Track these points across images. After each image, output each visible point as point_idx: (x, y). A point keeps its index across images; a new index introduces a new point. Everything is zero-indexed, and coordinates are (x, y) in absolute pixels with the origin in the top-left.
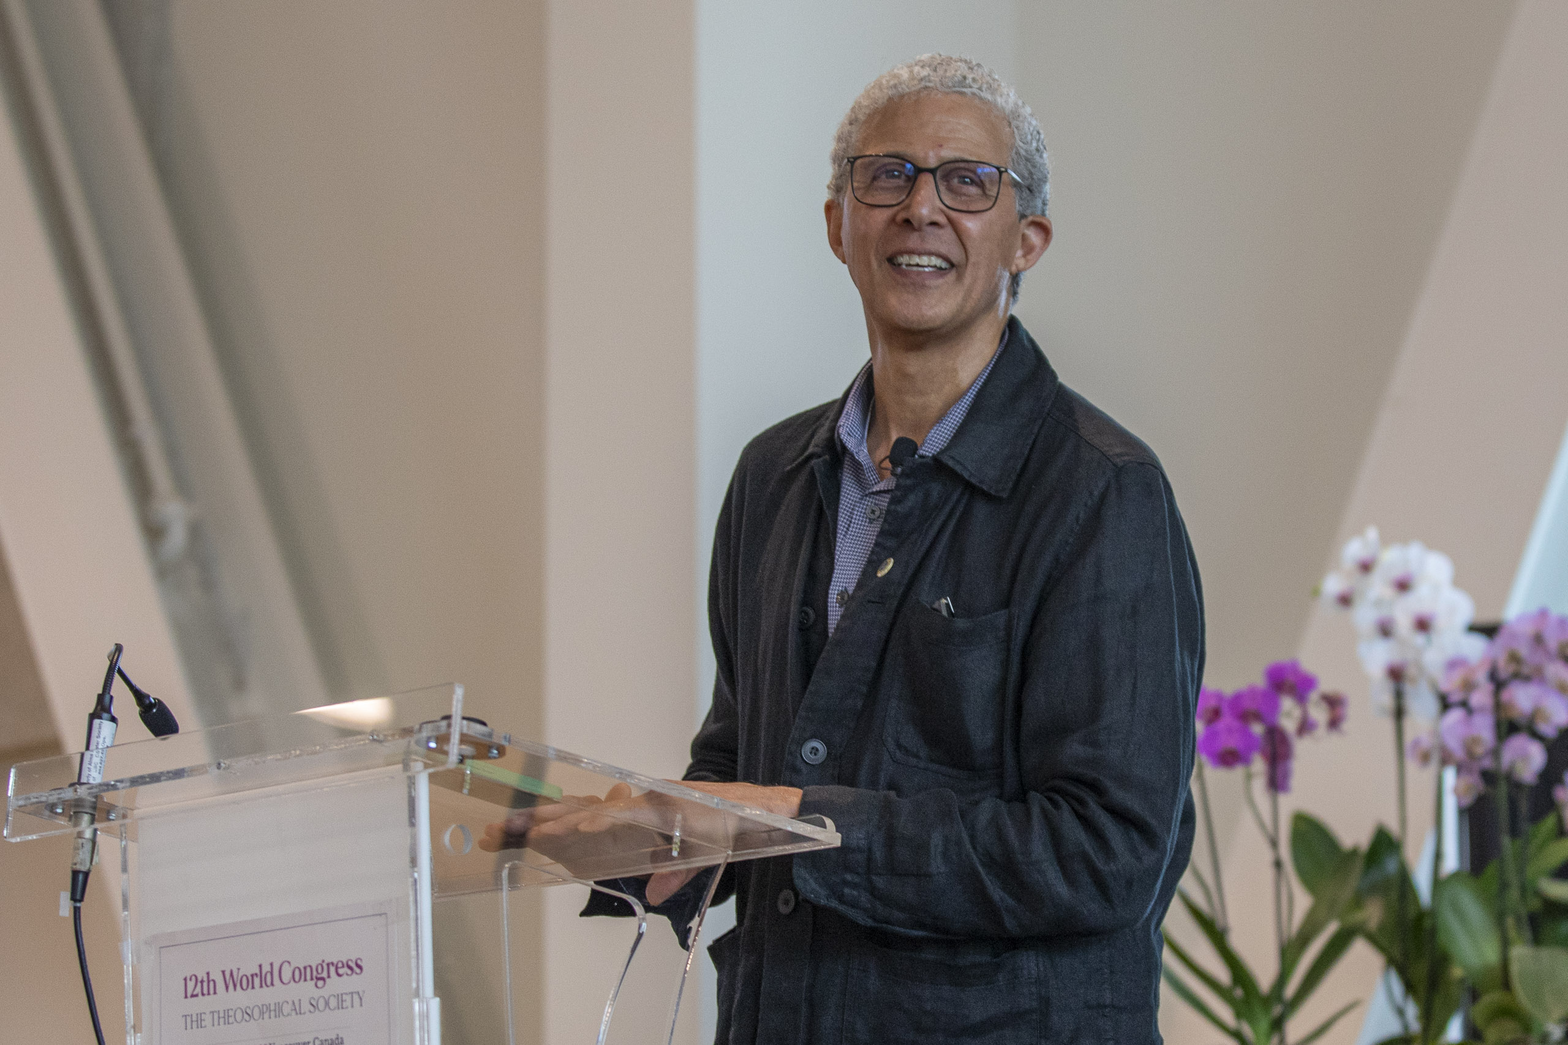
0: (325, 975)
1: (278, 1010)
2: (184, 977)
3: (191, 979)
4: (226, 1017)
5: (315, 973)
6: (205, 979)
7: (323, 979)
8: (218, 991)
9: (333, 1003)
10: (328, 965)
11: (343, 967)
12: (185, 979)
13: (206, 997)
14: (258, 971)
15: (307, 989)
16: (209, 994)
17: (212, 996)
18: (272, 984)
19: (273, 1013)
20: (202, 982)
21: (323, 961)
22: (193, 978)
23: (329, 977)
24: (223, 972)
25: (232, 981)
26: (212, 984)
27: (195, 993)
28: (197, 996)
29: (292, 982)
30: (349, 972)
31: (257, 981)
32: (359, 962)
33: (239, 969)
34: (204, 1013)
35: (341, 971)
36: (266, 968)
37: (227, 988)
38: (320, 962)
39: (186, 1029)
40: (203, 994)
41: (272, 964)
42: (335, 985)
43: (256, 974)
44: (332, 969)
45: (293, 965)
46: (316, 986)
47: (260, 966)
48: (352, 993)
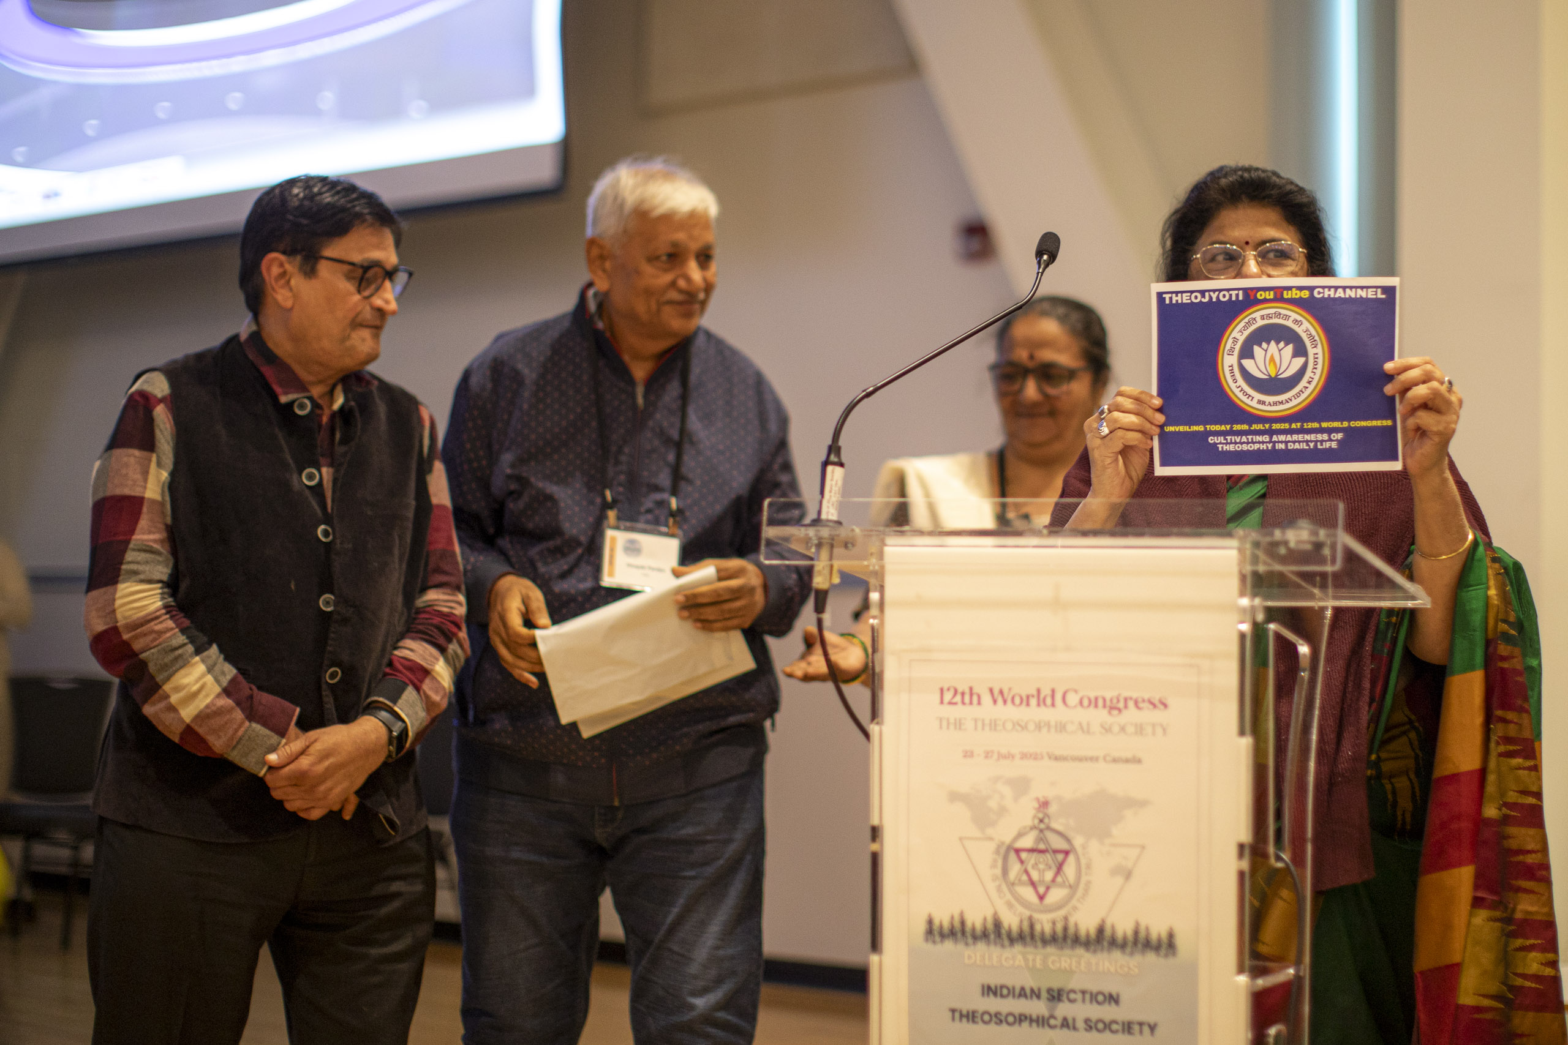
0: (1121, 705)
1: (1061, 727)
2: (940, 686)
3: (948, 689)
4: (994, 725)
5: (1108, 703)
6: (967, 691)
7: (1120, 710)
8: (983, 700)
9: (1131, 729)
10: (1126, 700)
11: (1144, 701)
12: (942, 690)
13: (968, 708)
14: (1035, 693)
15: (1100, 715)
16: (971, 703)
17: (975, 707)
18: (1053, 705)
19: (1053, 730)
20: (963, 694)
21: (1119, 695)
22: (952, 692)
23: (1126, 707)
24: (991, 690)
25: (999, 696)
26: (975, 698)
27: (955, 700)
28: (956, 704)
29: (1079, 708)
30: (1151, 707)
31: (1033, 702)
32: (1164, 701)
33: (1010, 689)
34: (965, 719)
35: (1141, 705)
36: (1046, 691)
37: (995, 702)
38: (1115, 694)
39: (941, 727)
40: (963, 703)
41: (1053, 691)
42: (1131, 715)
43: (1033, 696)
44: (1131, 704)
45: (1081, 694)
46: (1110, 713)
47: (1039, 691)
48: (1154, 726)
